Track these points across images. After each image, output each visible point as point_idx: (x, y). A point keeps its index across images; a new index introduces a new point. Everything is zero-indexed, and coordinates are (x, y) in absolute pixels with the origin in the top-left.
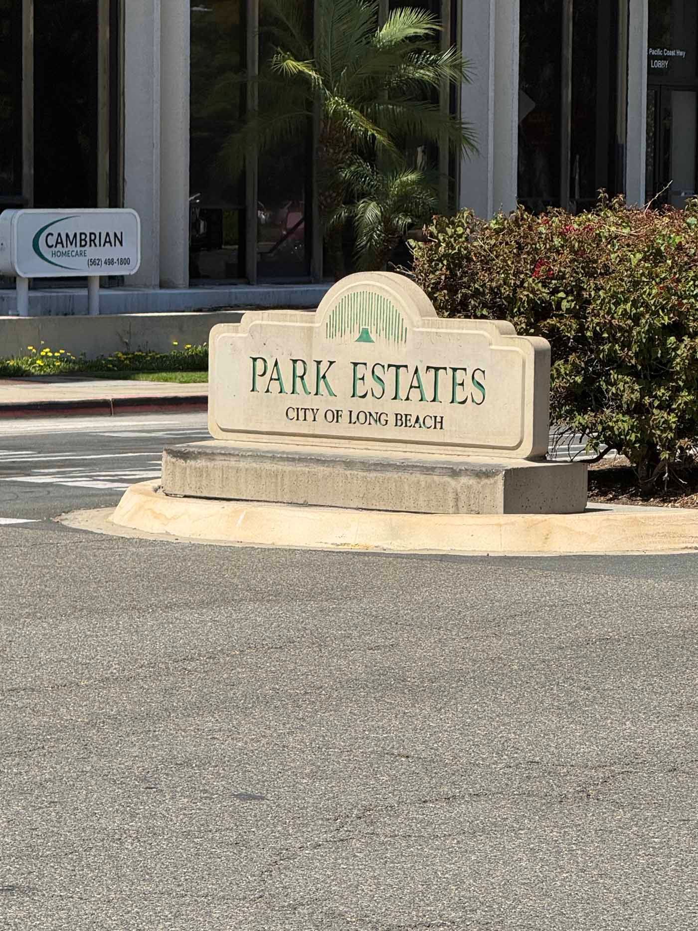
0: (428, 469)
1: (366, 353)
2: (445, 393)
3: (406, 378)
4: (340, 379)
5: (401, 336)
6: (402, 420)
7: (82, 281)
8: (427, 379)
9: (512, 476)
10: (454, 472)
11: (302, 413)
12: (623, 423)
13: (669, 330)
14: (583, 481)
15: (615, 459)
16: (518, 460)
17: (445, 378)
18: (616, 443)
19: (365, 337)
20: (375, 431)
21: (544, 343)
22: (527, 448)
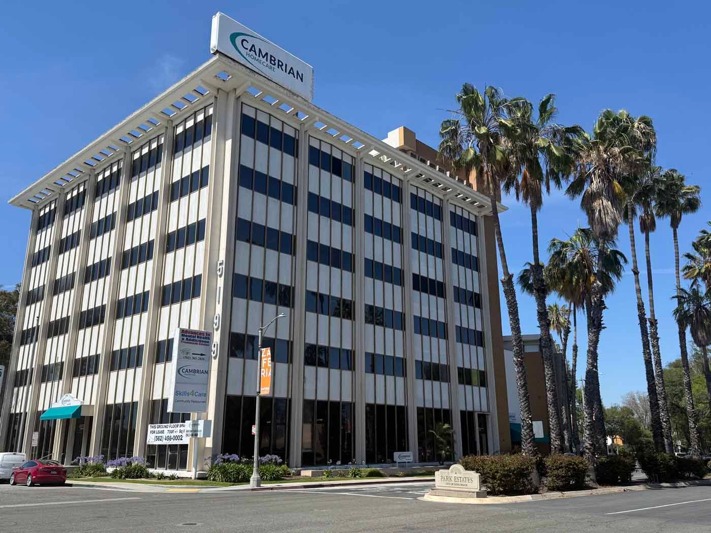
0: (466, 492)
1: (456, 475)
2: (467, 481)
3: (462, 479)
4: (453, 479)
5: (461, 473)
6: (462, 485)
7: (405, 462)
8: (464, 479)
9: (477, 492)
10: (469, 492)
11: (447, 484)
12: (489, 485)
13: (496, 472)
14: (486, 493)
15: (489, 490)
16: (478, 490)
17: (467, 479)
18: (490, 488)
19: (456, 473)
20: (458, 486)
21: (479, 474)
22: (478, 489)
